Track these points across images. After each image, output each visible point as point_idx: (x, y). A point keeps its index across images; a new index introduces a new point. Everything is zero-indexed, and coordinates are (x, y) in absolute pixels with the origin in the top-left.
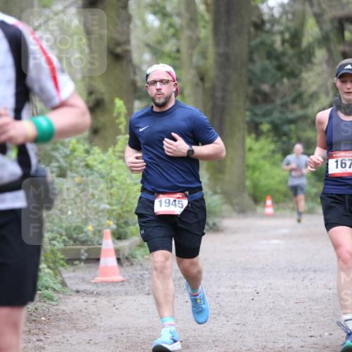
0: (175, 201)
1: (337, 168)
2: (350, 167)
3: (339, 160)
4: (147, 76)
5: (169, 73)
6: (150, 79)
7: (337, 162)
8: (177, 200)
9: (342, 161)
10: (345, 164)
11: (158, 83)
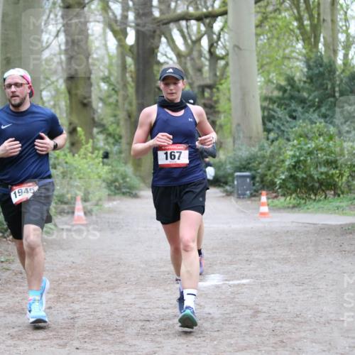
0: (27, 189)
1: (167, 159)
2: (179, 159)
3: (169, 152)
4: (4, 80)
5: (23, 77)
6: (7, 83)
7: (166, 153)
8: (29, 188)
9: (171, 153)
10: (175, 156)
11: (13, 86)
